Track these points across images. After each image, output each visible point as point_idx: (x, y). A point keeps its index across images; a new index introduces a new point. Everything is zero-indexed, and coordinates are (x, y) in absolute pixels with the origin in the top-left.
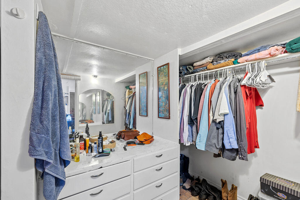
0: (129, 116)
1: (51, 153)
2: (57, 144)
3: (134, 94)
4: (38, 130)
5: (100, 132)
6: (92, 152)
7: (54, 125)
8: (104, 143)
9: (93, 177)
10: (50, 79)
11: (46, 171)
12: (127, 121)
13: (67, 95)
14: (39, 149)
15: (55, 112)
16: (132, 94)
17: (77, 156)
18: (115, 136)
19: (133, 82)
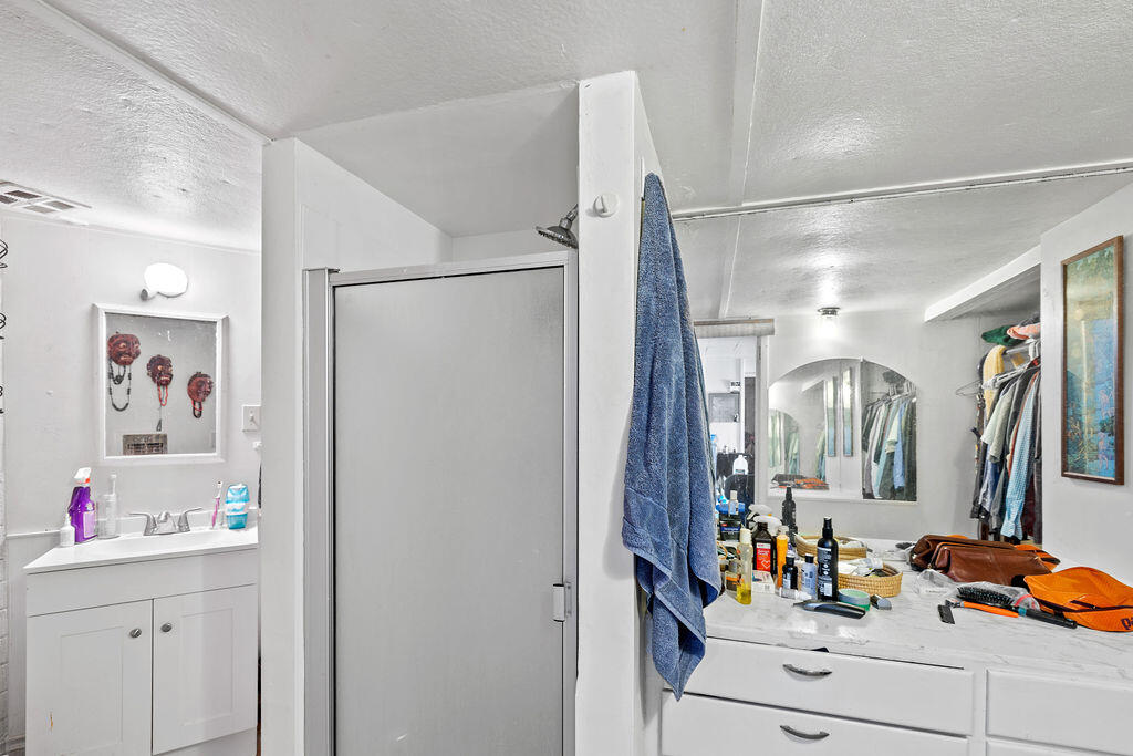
0: (996, 476)
1: (668, 551)
2: (682, 531)
3: (1035, 367)
4: (640, 483)
5: (828, 523)
6: (794, 585)
7: (676, 476)
8: (844, 567)
9: (789, 668)
10: (667, 350)
11: (658, 594)
12: (988, 501)
13: (736, 388)
14: (641, 531)
15: (677, 440)
16: (1021, 369)
17: (744, 586)
18: (907, 551)
19: (1028, 309)
